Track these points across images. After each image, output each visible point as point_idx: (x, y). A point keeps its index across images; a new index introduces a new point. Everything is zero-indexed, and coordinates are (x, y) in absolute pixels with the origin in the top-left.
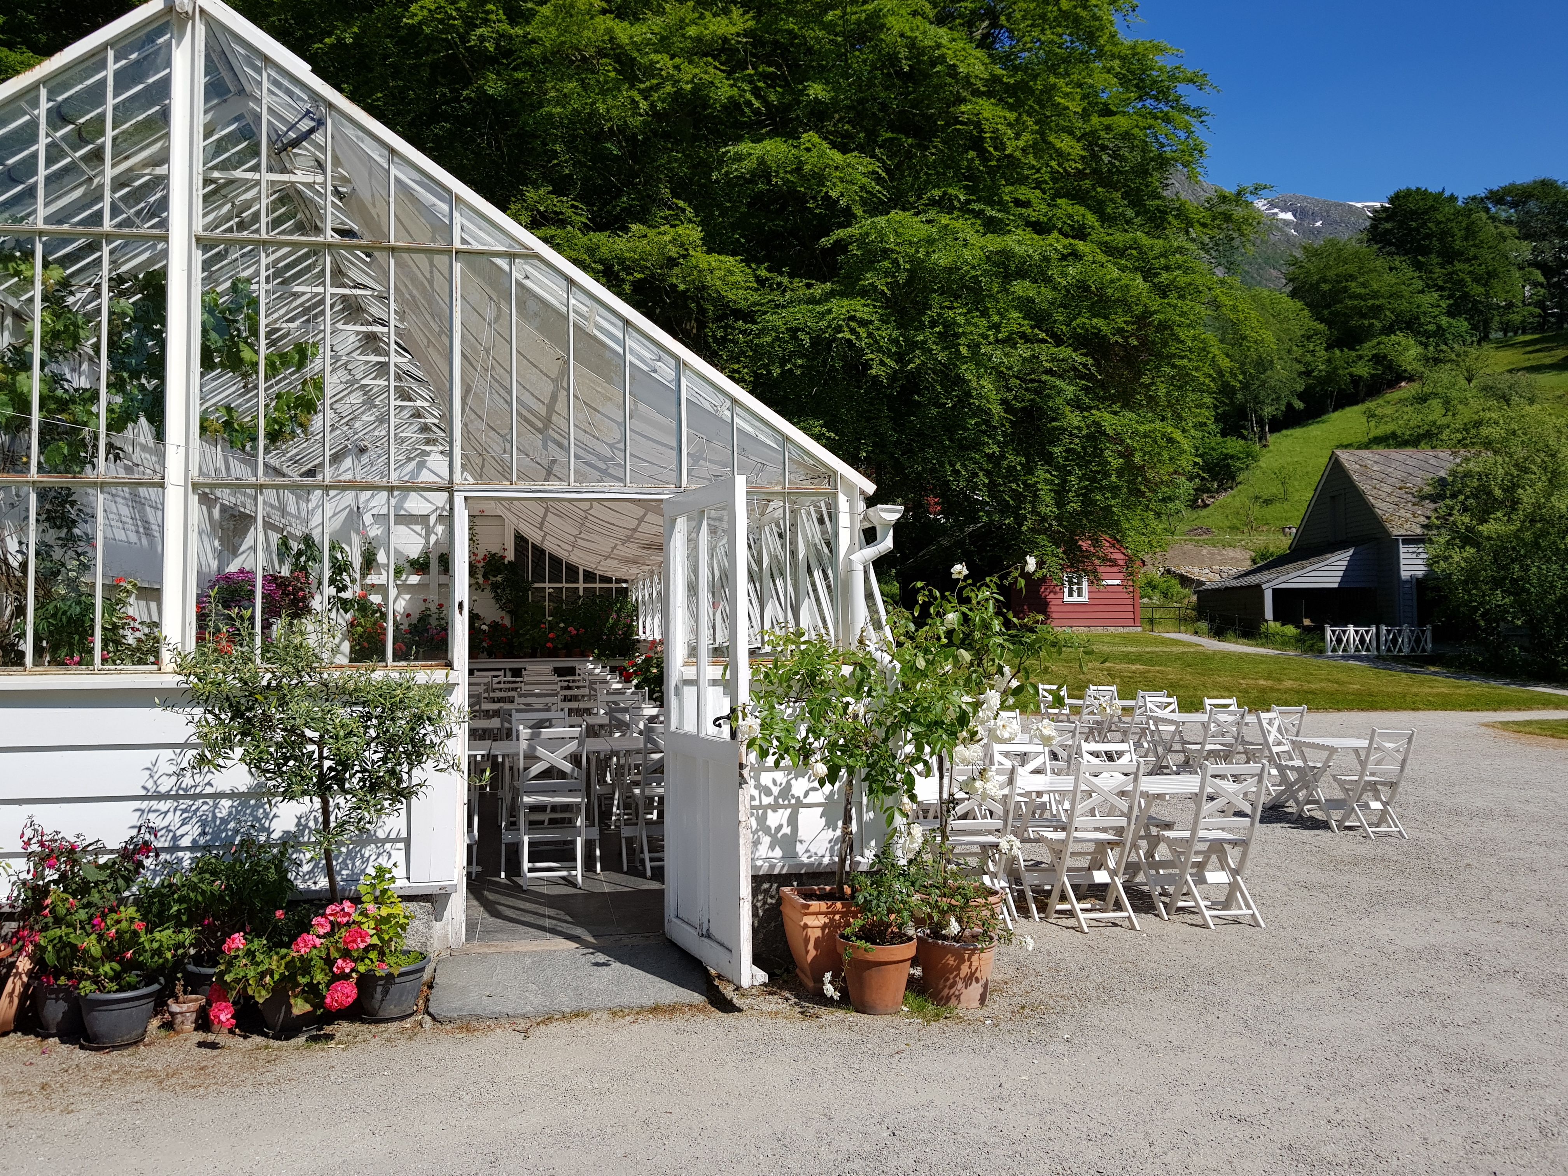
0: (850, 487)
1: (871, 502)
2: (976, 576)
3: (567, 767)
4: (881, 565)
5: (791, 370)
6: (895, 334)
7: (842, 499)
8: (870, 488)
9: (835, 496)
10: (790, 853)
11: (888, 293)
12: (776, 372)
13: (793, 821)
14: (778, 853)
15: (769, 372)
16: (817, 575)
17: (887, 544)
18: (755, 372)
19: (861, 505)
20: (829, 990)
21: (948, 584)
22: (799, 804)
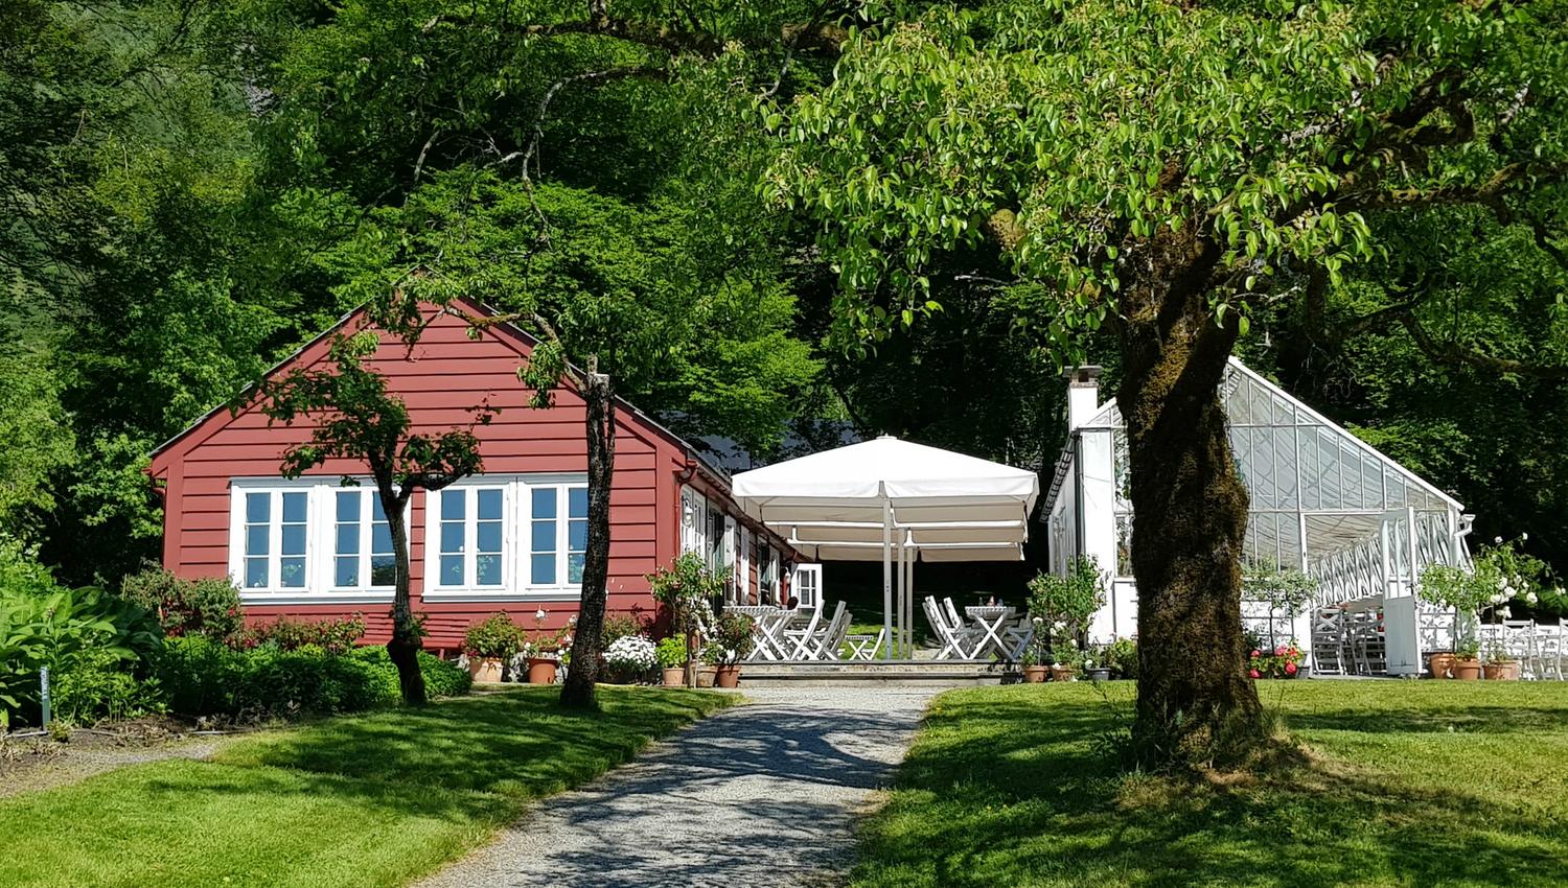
0: (1453, 508)
1: (1462, 513)
2: (1505, 542)
3: (1333, 626)
4: (1467, 537)
5: (1424, 379)
6: (1525, 341)
7: (1450, 514)
8: (1462, 508)
9: (1446, 513)
10: (1434, 646)
11: (1515, 310)
12: (1411, 381)
13: (1435, 634)
14: (1429, 645)
15: (1404, 380)
16: (1443, 544)
17: (1469, 529)
18: (1390, 382)
19: (1458, 515)
20: (1449, 674)
21: (1494, 544)
22: (1436, 628)
